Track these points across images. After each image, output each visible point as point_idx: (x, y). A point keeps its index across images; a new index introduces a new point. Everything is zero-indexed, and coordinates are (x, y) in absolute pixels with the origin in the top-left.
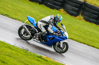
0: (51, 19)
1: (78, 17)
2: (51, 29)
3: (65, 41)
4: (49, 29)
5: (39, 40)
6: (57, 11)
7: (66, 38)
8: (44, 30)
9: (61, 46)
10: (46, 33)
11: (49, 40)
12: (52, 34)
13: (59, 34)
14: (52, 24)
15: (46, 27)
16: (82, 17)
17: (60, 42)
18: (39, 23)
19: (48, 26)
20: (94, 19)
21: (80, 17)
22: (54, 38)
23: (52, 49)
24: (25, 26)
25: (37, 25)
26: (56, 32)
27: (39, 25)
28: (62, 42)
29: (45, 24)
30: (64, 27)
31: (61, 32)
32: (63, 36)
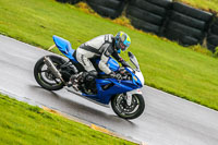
0: (107, 42)
1: (119, 20)
2: (105, 65)
3: (138, 91)
4: (102, 64)
5: (80, 88)
6: (72, 7)
7: (139, 85)
8: (89, 67)
9: (129, 102)
10: (95, 73)
11: (101, 89)
12: (109, 76)
13: (123, 75)
14: (108, 54)
15: (95, 61)
16: (127, 21)
18: (80, 51)
19: (99, 58)
20: (153, 23)
21: (124, 19)
22: (113, 84)
23: (108, 110)
24: (48, 59)
25: (74, 55)
26: (118, 72)
27: (78, 57)
28: (129, 94)
29: (92, 55)
30: (135, 60)
31: (128, 72)
32: (132, 79)
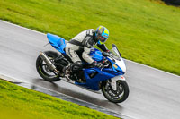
7: (121, 72)
17: (110, 81)
